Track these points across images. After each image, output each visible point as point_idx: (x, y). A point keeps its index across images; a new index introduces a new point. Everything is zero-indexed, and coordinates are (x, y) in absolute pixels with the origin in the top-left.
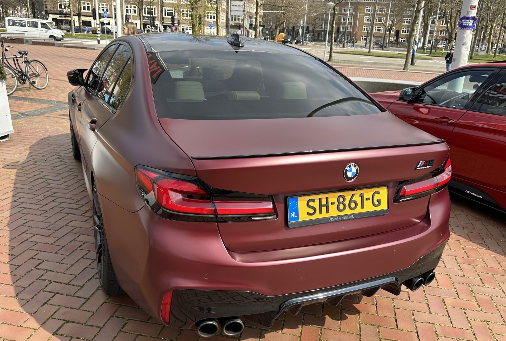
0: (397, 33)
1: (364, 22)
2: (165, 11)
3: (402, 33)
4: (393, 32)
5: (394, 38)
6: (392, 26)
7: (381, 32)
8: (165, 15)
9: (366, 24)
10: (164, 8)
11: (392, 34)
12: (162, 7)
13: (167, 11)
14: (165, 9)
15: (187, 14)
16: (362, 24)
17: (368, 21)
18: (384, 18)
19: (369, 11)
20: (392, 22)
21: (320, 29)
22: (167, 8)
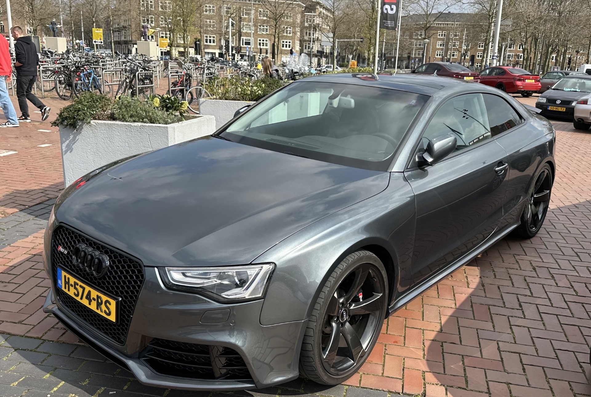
0: (473, 58)
1: (437, 47)
2: (243, 40)
3: (477, 58)
4: (468, 57)
5: (469, 63)
6: (466, 51)
7: (455, 57)
8: (243, 45)
9: (438, 49)
10: (242, 37)
11: (468, 59)
12: (240, 36)
13: (244, 41)
14: (243, 39)
15: (263, 43)
16: (435, 49)
17: (441, 46)
18: (458, 43)
19: (442, 36)
20: (467, 47)
21: (389, 56)
22: (244, 38)
